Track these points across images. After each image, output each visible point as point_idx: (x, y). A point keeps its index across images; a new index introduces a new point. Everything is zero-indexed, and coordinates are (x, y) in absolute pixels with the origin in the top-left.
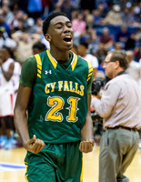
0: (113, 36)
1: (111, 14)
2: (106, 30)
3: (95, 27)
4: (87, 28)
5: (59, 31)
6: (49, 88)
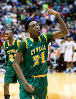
3: (50, 31)
6: (33, 52)
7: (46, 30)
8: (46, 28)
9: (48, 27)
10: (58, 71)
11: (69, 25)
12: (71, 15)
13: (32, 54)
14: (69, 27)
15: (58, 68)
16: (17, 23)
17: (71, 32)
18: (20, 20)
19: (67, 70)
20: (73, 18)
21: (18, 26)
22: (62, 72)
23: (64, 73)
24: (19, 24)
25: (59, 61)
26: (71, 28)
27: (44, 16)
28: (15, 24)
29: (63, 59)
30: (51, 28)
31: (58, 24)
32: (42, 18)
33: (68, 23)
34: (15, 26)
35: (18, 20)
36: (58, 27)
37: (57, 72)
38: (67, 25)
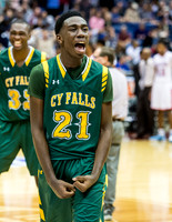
0: (131, 34)
1: (129, 12)
2: (124, 28)
3: (114, 24)
4: (105, 25)
6: (56, 101)
8: (103, 17)
9: (109, 15)
10: (135, 135)
11: (166, 9)
13: (53, 105)
14: (166, 15)
15: (135, 126)
17: (170, 28)
19: (161, 132)
21: (24, 11)
22: (147, 139)
24: (26, 6)
25: (139, 107)
26: (170, 18)
29: (149, 103)
30: (115, 16)
31: (135, 6)
33: (162, 2)
34: (14, 10)
36: (136, 14)
38: (160, 9)
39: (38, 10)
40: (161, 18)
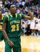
0: (26, 13)
1: (25, 9)
2: (24, 12)
3: (22, 11)
5: (13, 9)
7: (19, 11)
9: (21, 9)
11: (33, 8)
12: (34, 2)
13: (11, 24)
14: (33, 9)
15: (27, 33)
16: (3, 6)
17: (34, 12)
18: (4, 5)
19: (32, 34)
20: (36, 4)
22: (29, 35)
23: (30, 36)
24: (4, 7)
26: (34, 10)
27: (18, 3)
28: (1, 7)
30: (22, 9)
31: (27, 7)
32: (17, 4)
33: (32, 7)
35: (3, 5)
36: (27, 9)
37: (26, 35)
38: (32, 8)
39: (6, 8)
40: (32, 10)
